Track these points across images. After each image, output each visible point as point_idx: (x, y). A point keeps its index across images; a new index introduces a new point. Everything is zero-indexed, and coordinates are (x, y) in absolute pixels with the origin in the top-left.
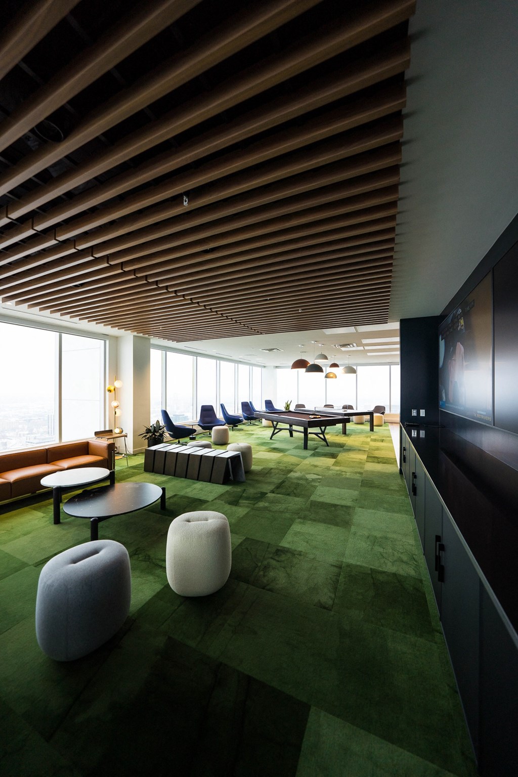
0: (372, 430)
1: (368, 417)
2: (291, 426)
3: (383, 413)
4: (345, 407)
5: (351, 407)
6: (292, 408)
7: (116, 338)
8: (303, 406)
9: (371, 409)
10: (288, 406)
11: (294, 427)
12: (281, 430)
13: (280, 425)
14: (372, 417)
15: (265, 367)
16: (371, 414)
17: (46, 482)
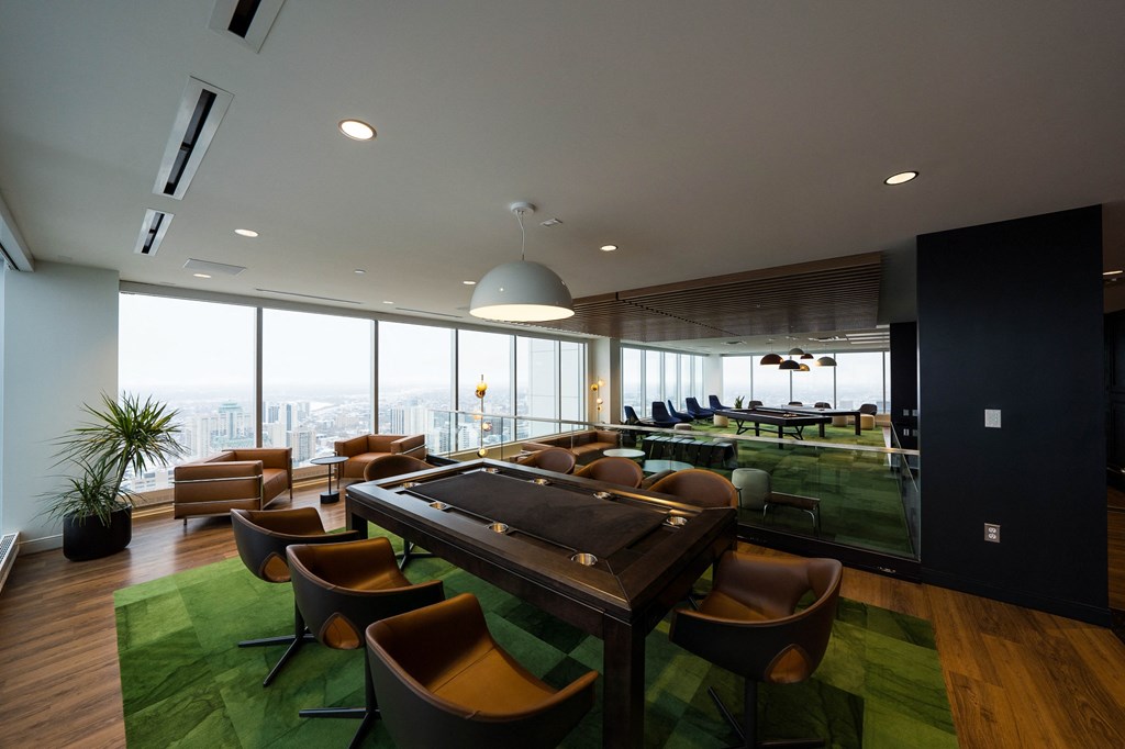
0: (858, 433)
1: (853, 418)
2: (757, 425)
3: (874, 414)
4: (818, 406)
5: (827, 406)
6: (745, 406)
7: (592, 340)
8: (760, 403)
9: (856, 408)
10: (739, 404)
11: (762, 425)
12: (747, 429)
13: (746, 425)
14: (860, 419)
15: (707, 355)
16: (857, 414)
17: (606, 453)
